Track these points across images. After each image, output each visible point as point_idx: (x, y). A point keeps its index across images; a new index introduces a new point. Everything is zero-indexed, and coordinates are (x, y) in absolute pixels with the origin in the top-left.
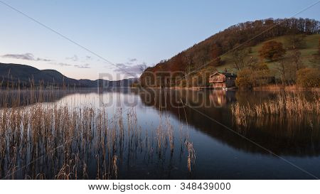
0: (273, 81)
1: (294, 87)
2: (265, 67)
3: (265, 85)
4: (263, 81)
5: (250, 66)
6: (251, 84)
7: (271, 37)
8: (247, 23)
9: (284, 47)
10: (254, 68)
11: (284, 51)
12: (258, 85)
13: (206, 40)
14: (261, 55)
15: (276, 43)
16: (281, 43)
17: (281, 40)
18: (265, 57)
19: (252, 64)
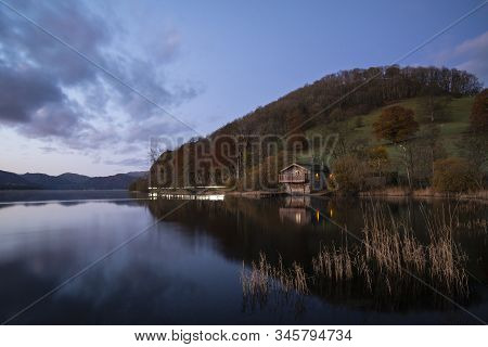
0: (394, 181)
1: (427, 192)
2: (382, 155)
3: (379, 188)
4: (377, 181)
5: (355, 151)
6: (355, 187)
7: (396, 98)
8: (356, 71)
9: (416, 118)
10: (361, 155)
11: (416, 125)
12: (368, 189)
13: (280, 99)
14: (378, 131)
15: (403, 110)
16: (411, 112)
17: (411, 105)
18: (384, 135)
19: (358, 148)
